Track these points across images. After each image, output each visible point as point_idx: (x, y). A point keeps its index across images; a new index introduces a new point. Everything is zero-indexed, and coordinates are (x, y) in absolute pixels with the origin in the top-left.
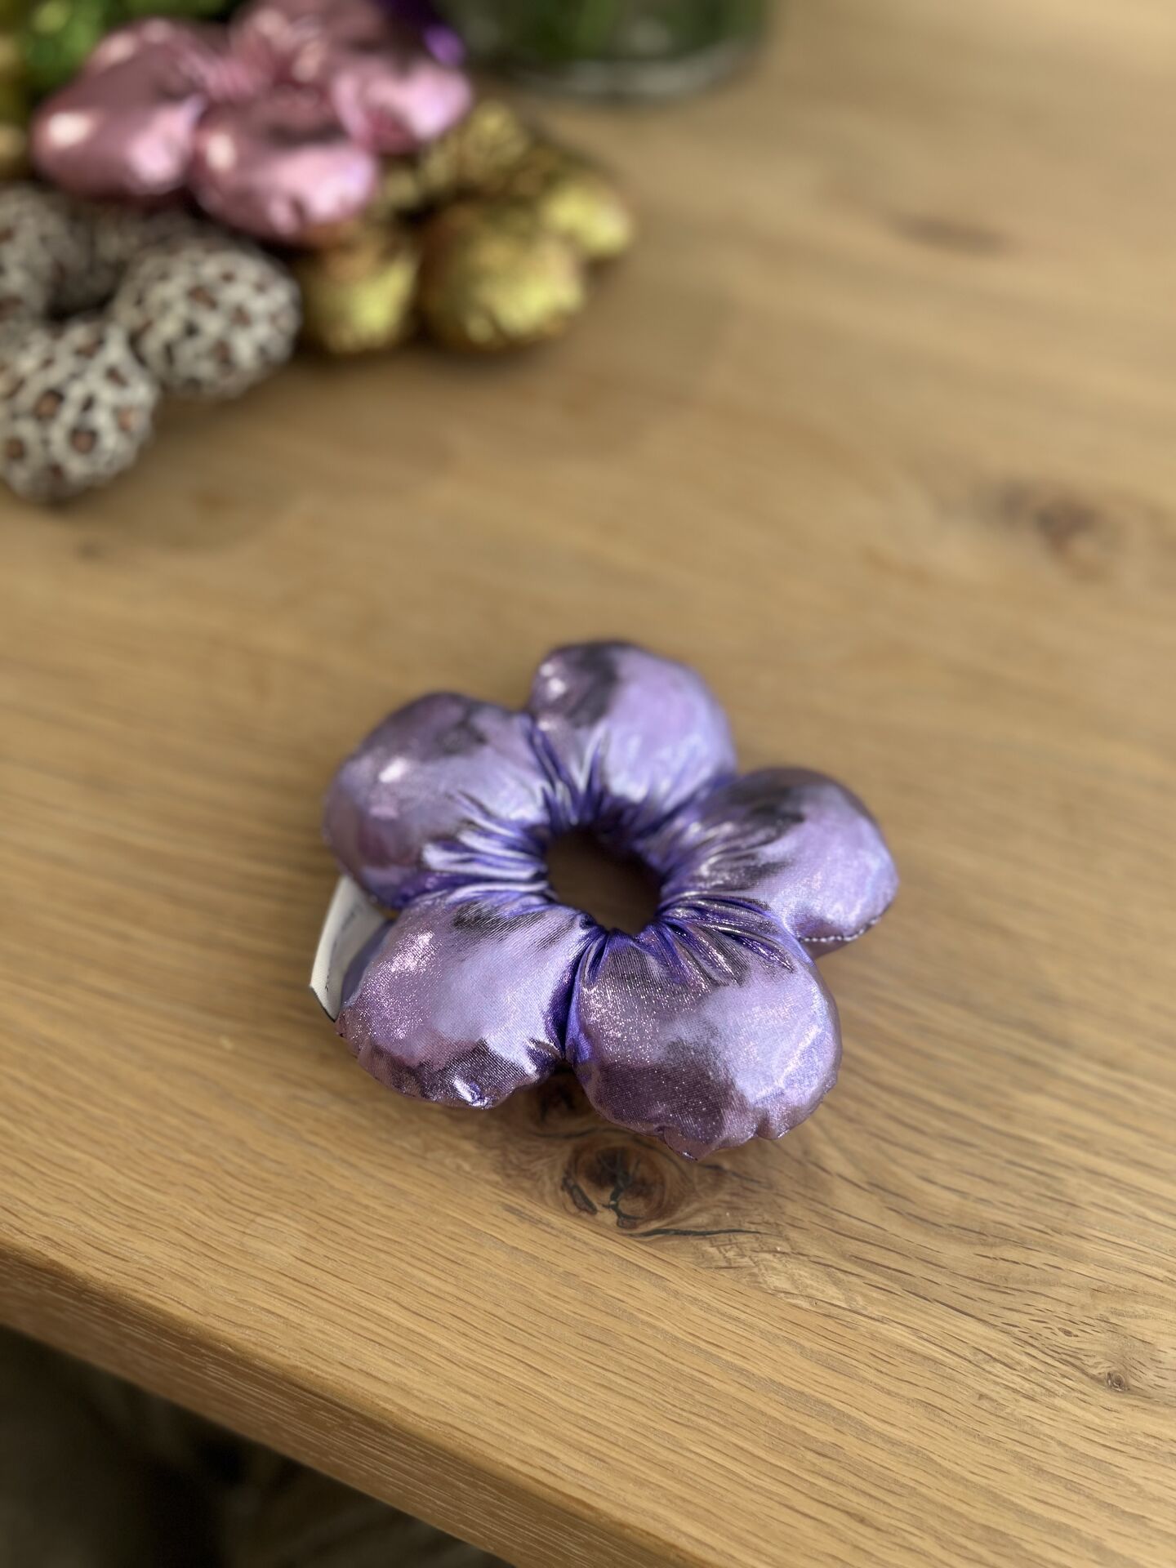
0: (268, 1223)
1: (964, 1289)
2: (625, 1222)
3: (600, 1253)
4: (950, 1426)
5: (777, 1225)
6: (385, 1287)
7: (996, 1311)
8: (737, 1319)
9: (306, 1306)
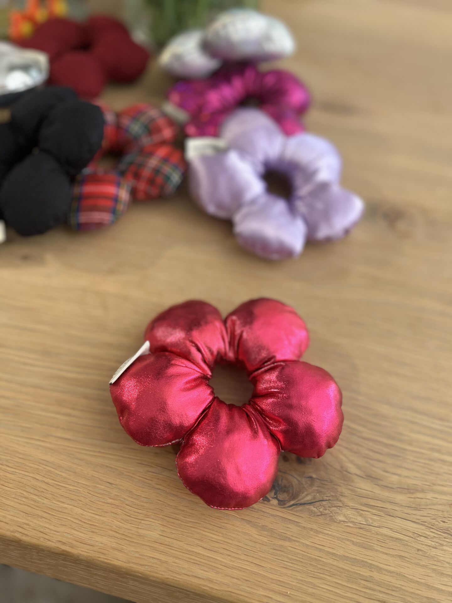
0: (147, 522)
1: (406, 511)
2: (281, 503)
3: (274, 516)
4: (409, 563)
5: (336, 496)
6: (197, 542)
7: (418, 517)
8: (328, 534)
9: (167, 553)
